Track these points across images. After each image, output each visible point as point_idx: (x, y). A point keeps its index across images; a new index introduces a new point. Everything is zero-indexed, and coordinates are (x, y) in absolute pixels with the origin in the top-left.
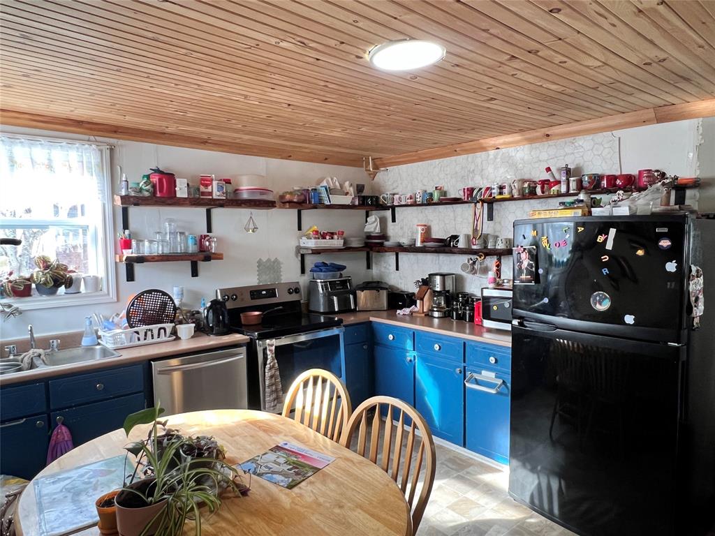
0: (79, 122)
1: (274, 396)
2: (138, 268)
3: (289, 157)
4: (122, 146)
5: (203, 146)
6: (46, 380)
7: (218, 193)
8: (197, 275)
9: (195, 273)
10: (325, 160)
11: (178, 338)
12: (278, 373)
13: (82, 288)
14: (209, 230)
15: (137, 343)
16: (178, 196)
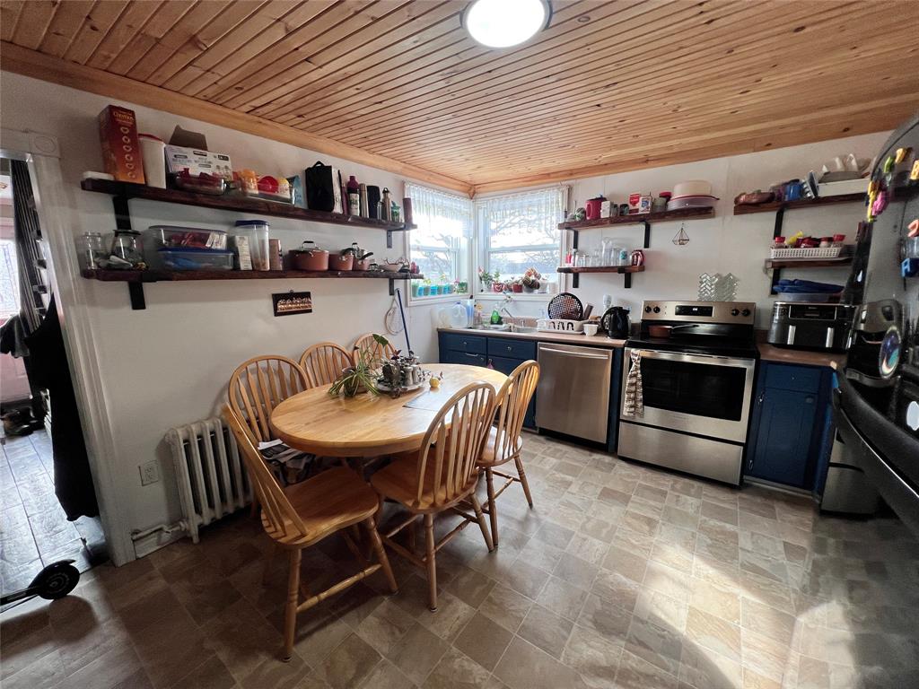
0: (549, 174)
1: (631, 403)
2: (582, 277)
3: (769, 146)
4: (579, 184)
5: (646, 165)
6: (487, 337)
7: (642, 209)
8: (629, 287)
9: (628, 285)
10: (846, 131)
11: (584, 334)
12: (640, 383)
13: (548, 290)
14: (647, 245)
15: (553, 330)
16: (602, 217)
